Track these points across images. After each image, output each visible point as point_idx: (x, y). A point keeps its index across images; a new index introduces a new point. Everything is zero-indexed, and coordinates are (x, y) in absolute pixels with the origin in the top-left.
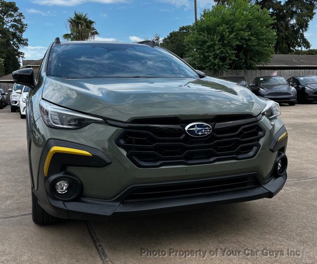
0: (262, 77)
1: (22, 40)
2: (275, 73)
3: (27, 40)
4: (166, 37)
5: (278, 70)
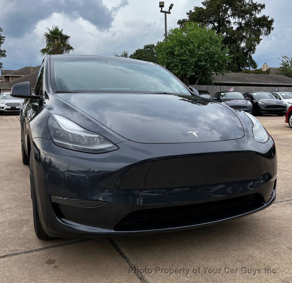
3: (5, 51)
5: (234, 86)
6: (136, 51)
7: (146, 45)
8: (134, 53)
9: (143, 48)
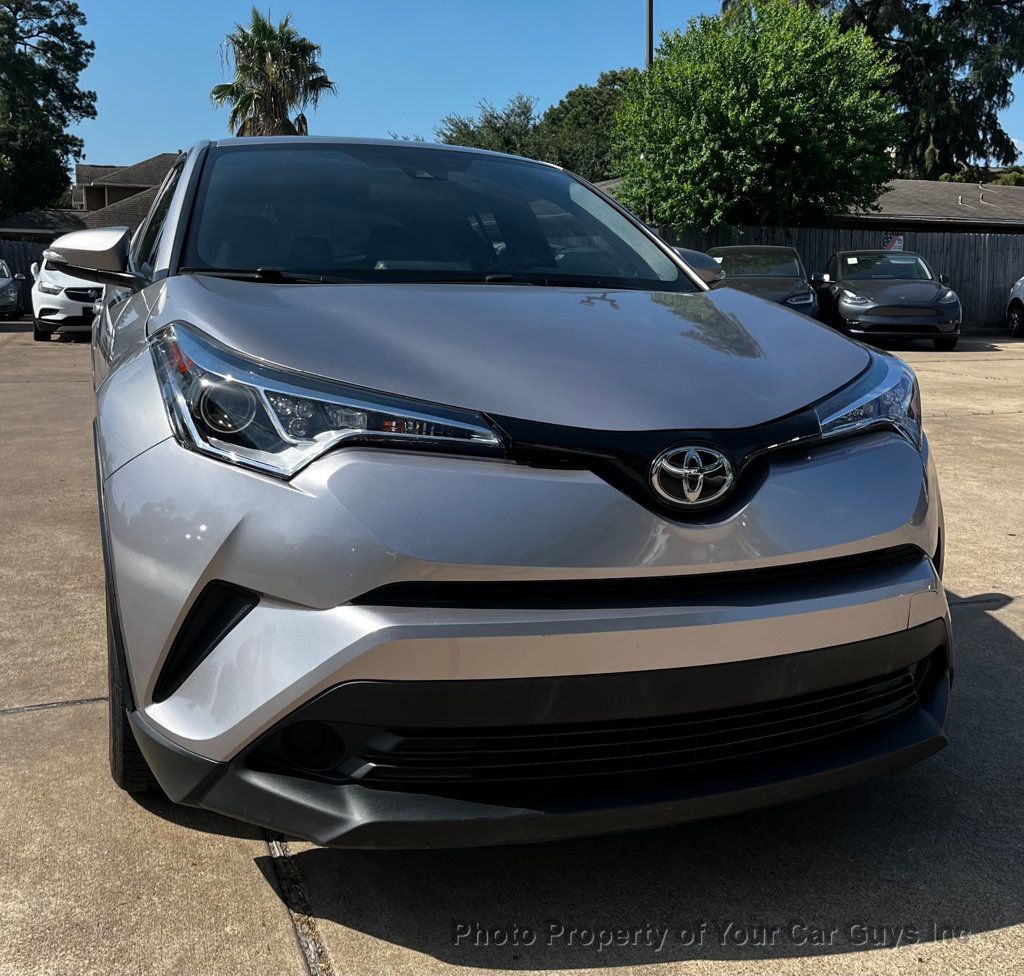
0: (852, 256)
1: (75, 97)
2: (898, 244)
3: (93, 96)
4: (556, 106)
5: (907, 233)
6: (571, 94)
7: (607, 72)
8: (561, 102)
9: (595, 84)
